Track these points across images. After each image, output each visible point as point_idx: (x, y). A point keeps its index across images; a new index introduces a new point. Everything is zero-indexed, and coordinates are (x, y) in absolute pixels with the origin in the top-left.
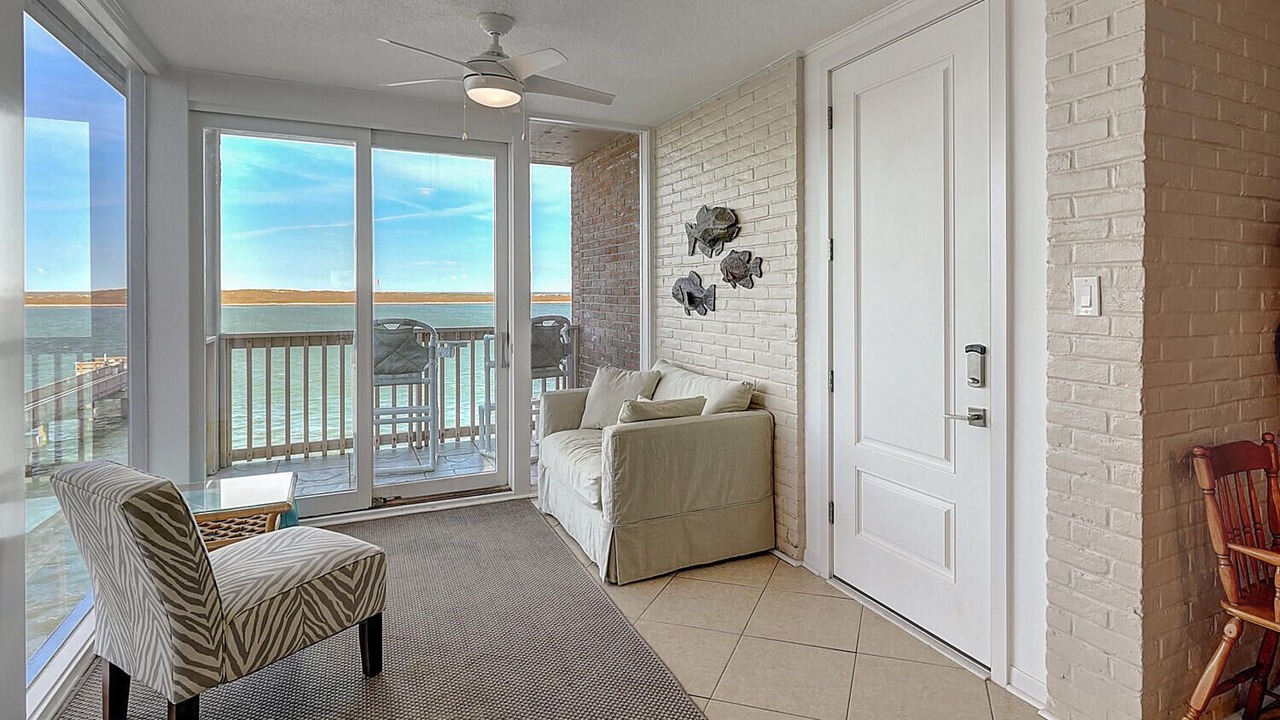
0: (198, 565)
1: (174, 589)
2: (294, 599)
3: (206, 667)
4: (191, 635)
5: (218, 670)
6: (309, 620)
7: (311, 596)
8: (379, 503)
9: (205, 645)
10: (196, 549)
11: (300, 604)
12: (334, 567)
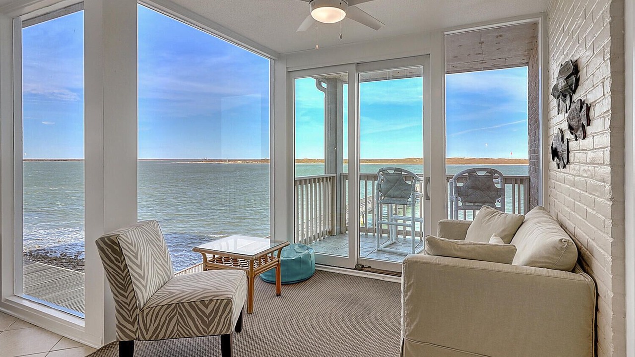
0: (124, 277)
1: (114, 286)
2: (173, 309)
3: (128, 329)
4: (121, 311)
5: (135, 333)
6: (181, 323)
7: (182, 311)
8: (360, 267)
9: (128, 318)
10: (124, 270)
11: (176, 314)
12: (199, 299)
